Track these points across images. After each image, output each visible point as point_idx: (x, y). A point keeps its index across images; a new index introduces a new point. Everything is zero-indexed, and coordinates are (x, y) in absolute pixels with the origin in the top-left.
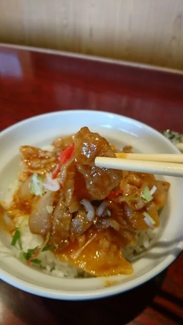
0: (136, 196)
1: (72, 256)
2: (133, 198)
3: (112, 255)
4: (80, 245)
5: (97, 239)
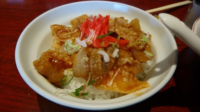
0: (138, 41)
1: (108, 85)
2: (137, 43)
3: (131, 80)
4: (111, 77)
5: (120, 72)
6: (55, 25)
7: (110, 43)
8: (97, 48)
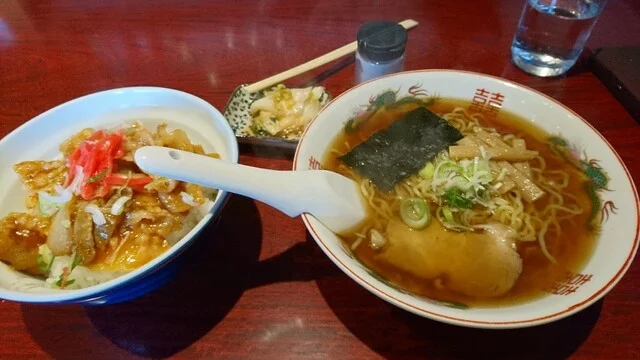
4: (114, 248)
6: (22, 164)
7: (114, 188)
8: (89, 201)
